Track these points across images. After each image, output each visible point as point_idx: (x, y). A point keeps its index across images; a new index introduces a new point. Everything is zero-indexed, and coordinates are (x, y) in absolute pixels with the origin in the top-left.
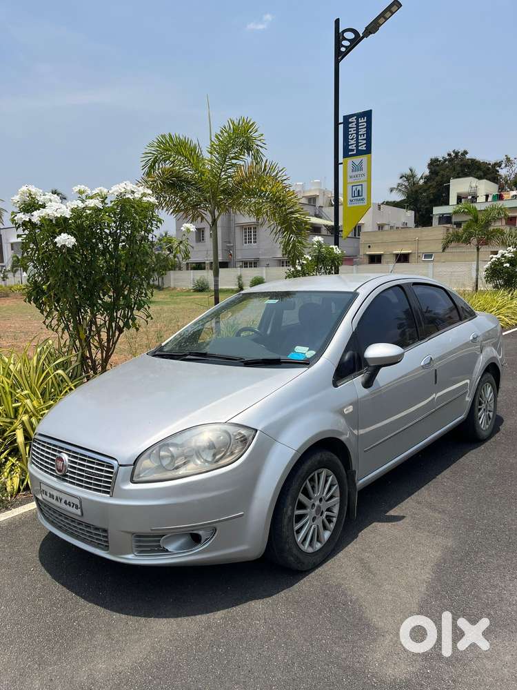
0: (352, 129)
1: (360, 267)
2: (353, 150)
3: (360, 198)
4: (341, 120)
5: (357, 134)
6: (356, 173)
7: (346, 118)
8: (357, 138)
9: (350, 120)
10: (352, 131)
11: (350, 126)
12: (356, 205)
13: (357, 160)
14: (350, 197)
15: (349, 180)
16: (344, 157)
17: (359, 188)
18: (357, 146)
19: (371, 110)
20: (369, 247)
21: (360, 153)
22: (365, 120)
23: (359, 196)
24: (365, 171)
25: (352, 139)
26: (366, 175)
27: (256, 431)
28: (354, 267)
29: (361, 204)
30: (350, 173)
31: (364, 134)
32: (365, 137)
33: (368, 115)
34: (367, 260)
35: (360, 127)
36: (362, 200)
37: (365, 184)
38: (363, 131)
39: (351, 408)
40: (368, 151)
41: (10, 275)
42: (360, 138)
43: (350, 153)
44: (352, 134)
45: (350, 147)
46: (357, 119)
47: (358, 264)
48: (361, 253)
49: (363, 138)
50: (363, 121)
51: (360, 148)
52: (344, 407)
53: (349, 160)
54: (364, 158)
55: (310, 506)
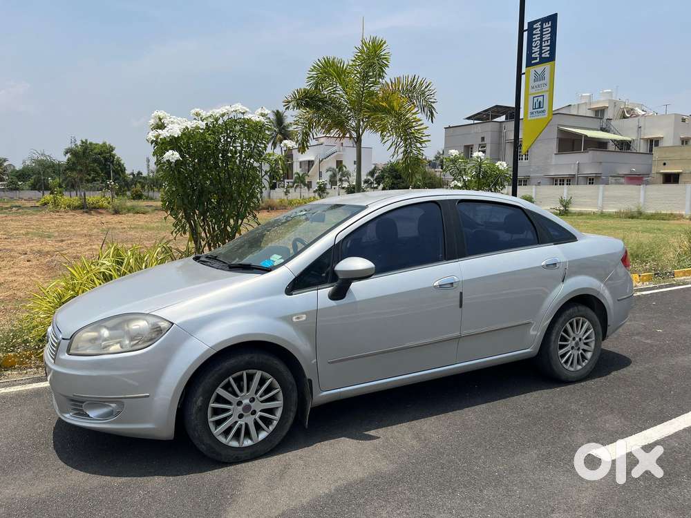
0: (536, 36)
1: (649, 187)
2: (536, 58)
3: (541, 109)
4: (526, 27)
5: (541, 40)
6: (540, 83)
7: (531, 24)
8: (541, 44)
9: (535, 26)
10: (536, 38)
11: (534, 32)
12: (536, 118)
13: (539, 68)
14: (530, 110)
15: (531, 91)
16: (526, 67)
17: (541, 99)
18: (541, 54)
19: (557, 14)
20: (665, 164)
21: (543, 61)
22: (550, 25)
23: (540, 107)
24: (547, 80)
25: (536, 46)
26: (548, 84)
27: (173, 324)
28: (642, 186)
29: (541, 116)
30: (532, 83)
31: (547, 40)
32: (549, 44)
33: (553, 19)
34: (661, 179)
35: (544, 33)
36: (543, 112)
37: (547, 95)
38: (547, 37)
39: (304, 317)
40: (552, 58)
41: (291, 190)
42: (544, 45)
43: (533, 62)
44: (536, 41)
45: (533, 56)
46: (542, 25)
47: (647, 183)
48: (654, 170)
49: (546, 44)
50: (547, 25)
51: (543, 56)
52: (295, 315)
53: (532, 69)
54: (547, 66)
55: (235, 403)
